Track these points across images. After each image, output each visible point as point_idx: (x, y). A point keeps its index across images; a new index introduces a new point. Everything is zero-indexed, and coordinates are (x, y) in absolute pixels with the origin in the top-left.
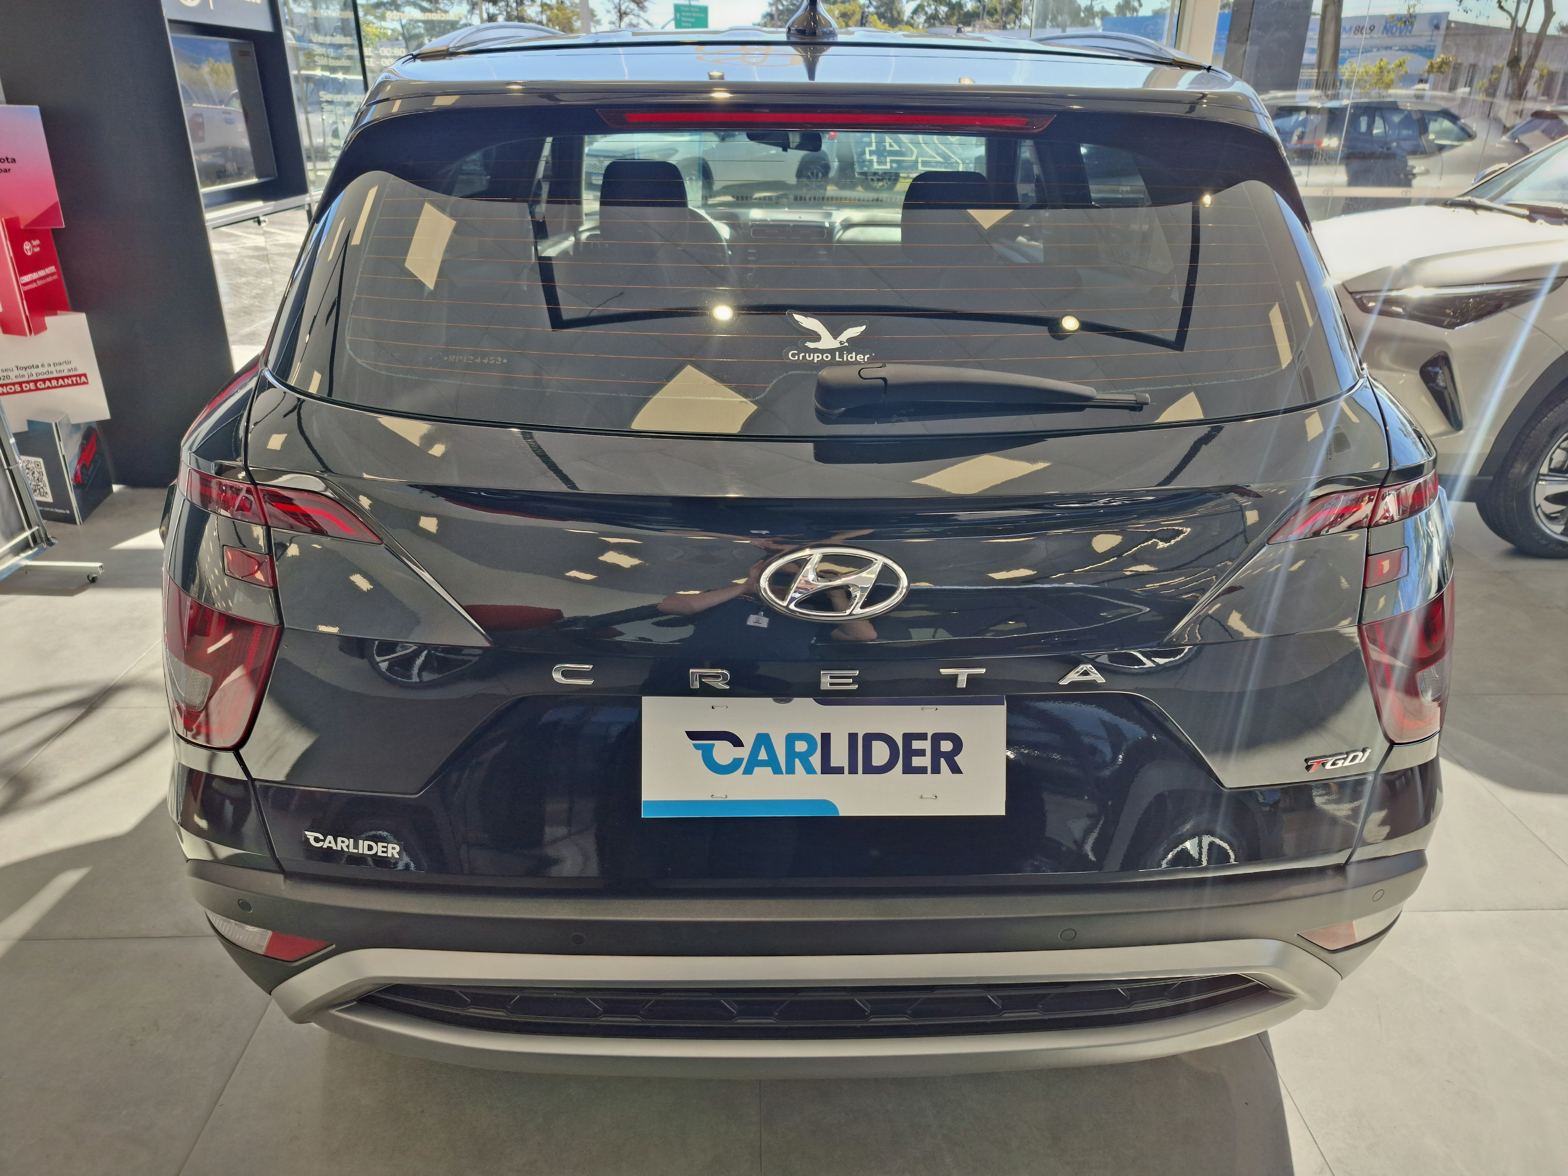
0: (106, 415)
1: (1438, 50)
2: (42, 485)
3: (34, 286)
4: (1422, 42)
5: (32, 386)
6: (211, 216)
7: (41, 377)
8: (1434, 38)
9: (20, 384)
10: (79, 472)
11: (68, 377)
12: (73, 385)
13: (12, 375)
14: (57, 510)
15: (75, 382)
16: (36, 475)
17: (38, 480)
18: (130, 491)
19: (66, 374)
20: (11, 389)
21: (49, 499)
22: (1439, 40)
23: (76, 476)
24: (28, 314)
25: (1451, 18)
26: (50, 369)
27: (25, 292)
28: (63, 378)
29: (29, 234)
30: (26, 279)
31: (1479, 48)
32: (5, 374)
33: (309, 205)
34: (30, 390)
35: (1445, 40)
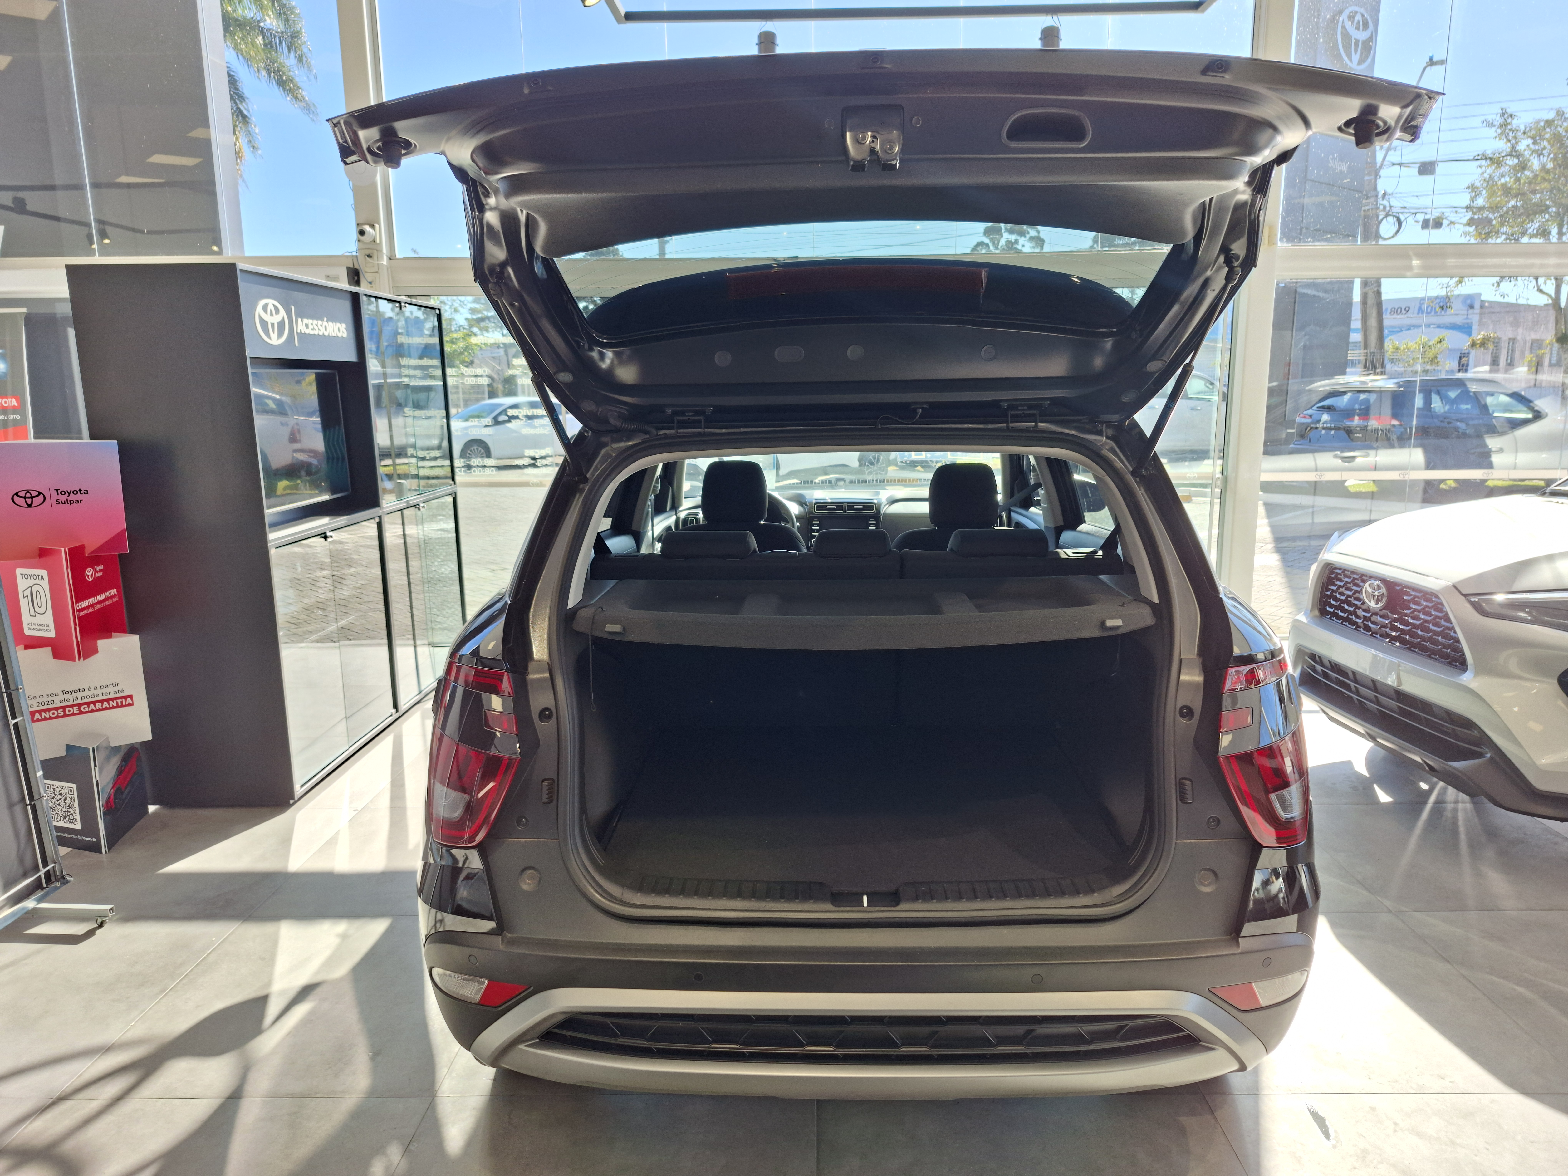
0: (149, 737)
1: (1475, 327)
2: (72, 812)
3: (91, 610)
4: (1459, 320)
5: (76, 710)
6: (273, 536)
7: (84, 701)
8: (1469, 316)
9: (64, 708)
10: (112, 797)
11: (113, 699)
12: (118, 707)
13: (57, 699)
14: (84, 838)
15: (120, 704)
16: (68, 801)
17: (69, 806)
18: (166, 811)
19: (112, 696)
20: (53, 714)
21: (78, 826)
22: (1474, 318)
23: (108, 801)
24: (79, 639)
25: (1483, 298)
26: (96, 692)
27: (79, 618)
28: (108, 700)
29: (93, 560)
30: (83, 604)
31: (1516, 324)
32: (50, 699)
33: (380, 517)
34: (73, 714)
35: (1481, 319)
